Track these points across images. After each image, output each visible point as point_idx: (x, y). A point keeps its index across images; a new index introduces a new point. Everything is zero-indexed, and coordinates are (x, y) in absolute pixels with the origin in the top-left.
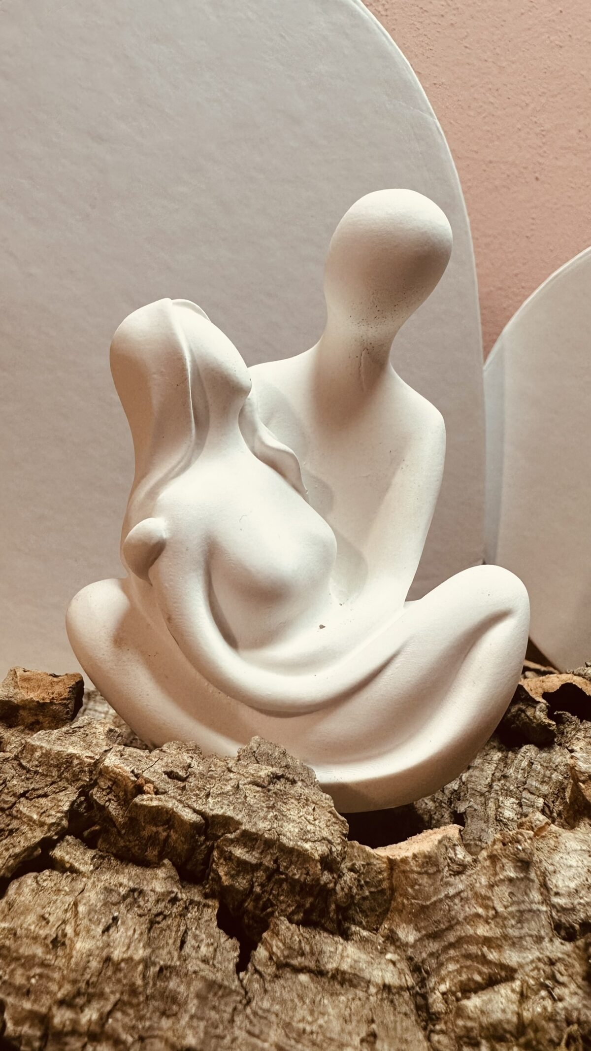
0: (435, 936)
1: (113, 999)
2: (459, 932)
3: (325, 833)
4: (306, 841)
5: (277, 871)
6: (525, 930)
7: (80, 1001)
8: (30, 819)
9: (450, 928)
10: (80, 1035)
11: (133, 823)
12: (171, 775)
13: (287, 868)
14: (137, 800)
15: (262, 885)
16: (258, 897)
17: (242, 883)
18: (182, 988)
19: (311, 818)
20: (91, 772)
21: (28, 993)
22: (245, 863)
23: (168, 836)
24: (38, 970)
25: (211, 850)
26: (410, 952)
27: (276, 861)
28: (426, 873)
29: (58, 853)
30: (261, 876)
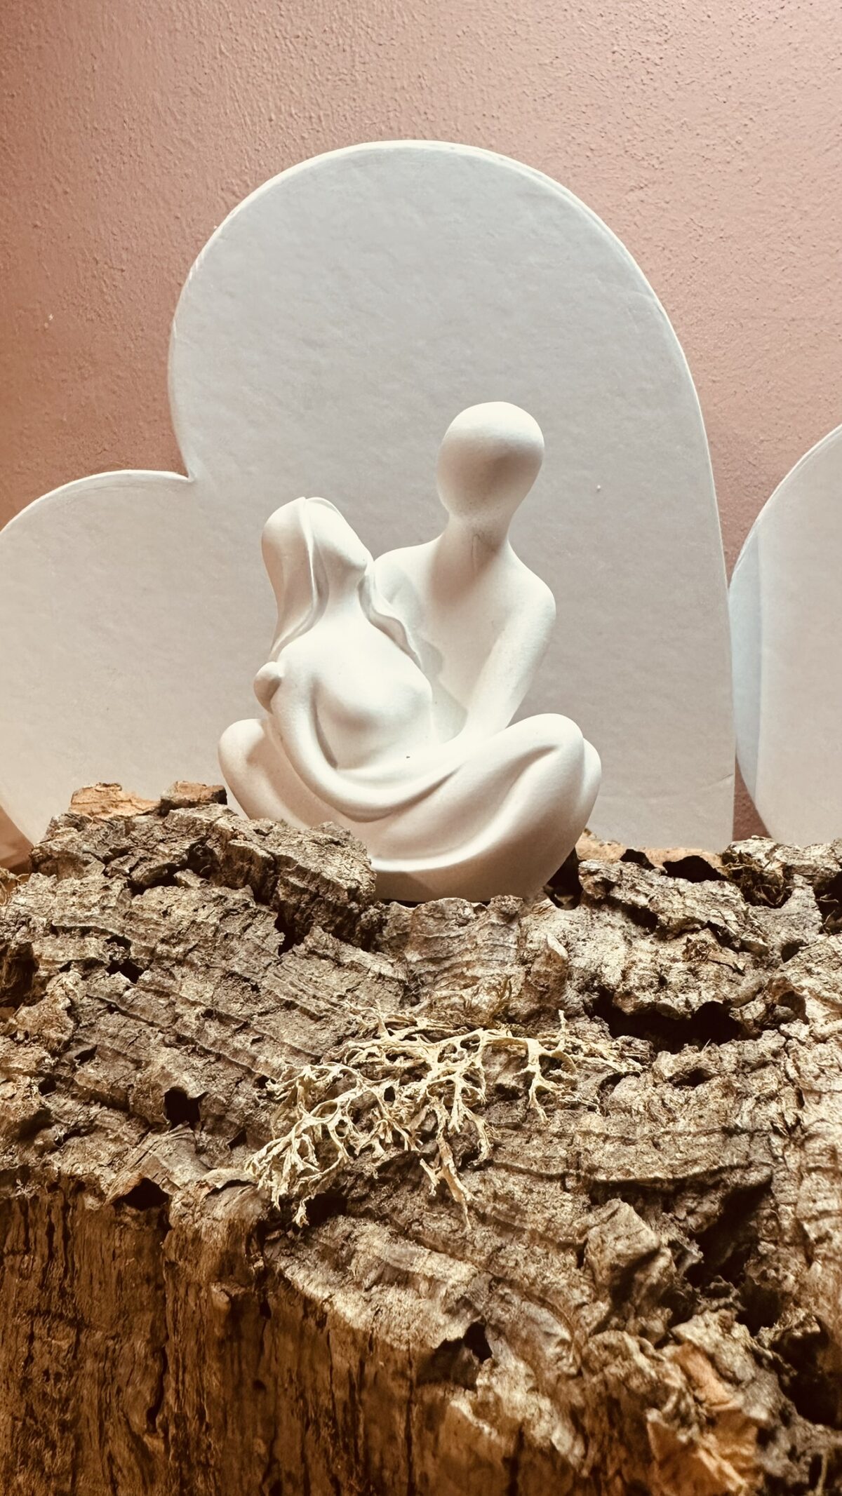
0: (434, 961)
1: (194, 943)
2: (454, 960)
3: (357, 877)
4: (341, 878)
5: (317, 895)
6: (494, 957)
7: (174, 941)
8: (164, 853)
9: (447, 958)
10: (172, 959)
11: (228, 859)
12: (258, 831)
13: (324, 893)
14: (231, 842)
15: (307, 904)
16: (303, 911)
17: (293, 900)
18: (238, 946)
19: (349, 866)
20: (207, 830)
21: (145, 938)
22: (297, 887)
23: (250, 869)
24: (152, 926)
25: (277, 879)
26: (412, 967)
27: (317, 888)
28: (432, 916)
29: (178, 875)
30: (306, 897)
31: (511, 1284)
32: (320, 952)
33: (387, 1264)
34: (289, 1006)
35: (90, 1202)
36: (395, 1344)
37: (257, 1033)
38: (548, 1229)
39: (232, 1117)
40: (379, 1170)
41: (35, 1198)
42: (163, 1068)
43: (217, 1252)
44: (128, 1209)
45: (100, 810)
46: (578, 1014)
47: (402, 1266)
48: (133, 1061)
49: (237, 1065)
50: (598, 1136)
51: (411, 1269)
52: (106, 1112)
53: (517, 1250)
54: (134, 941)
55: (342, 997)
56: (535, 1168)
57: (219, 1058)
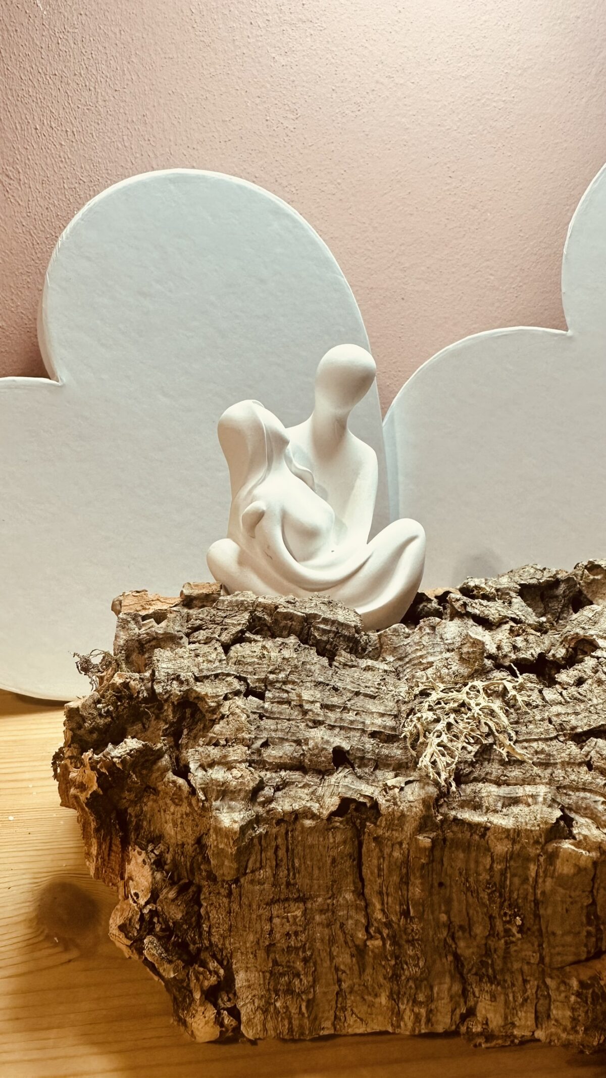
0: (400, 659)
1: (289, 670)
2: (410, 657)
3: (354, 619)
4: (346, 621)
5: (338, 633)
7: (277, 671)
9: (406, 657)
10: (280, 682)
11: (276, 622)
12: (288, 602)
13: (342, 631)
14: (276, 611)
15: (333, 638)
16: (331, 643)
17: (325, 638)
19: (347, 614)
20: (253, 606)
21: (256, 673)
22: (325, 630)
23: (292, 624)
25: (311, 628)
27: (337, 629)
28: (393, 635)
30: (332, 635)
31: (565, 787)
32: (350, 664)
33: (504, 797)
34: (357, 694)
35: (308, 823)
36: (533, 828)
37: (354, 710)
38: (570, 759)
39: (369, 756)
40: (475, 756)
41: (267, 832)
42: (323, 738)
43: (417, 818)
44: (337, 818)
45: (141, 608)
46: (492, 670)
47: (512, 795)
48: (295, 741)
49: (355, 729)
50: (564, 714)
51: (518, 795)
52: (291, 773)
53: (559, 773)
54: (249, 676)
55: (379, 684)
56: (543, 736)
57: (341, 728)
